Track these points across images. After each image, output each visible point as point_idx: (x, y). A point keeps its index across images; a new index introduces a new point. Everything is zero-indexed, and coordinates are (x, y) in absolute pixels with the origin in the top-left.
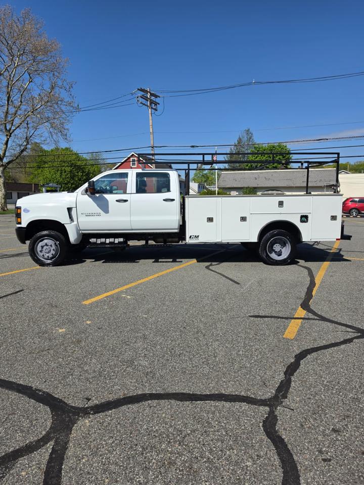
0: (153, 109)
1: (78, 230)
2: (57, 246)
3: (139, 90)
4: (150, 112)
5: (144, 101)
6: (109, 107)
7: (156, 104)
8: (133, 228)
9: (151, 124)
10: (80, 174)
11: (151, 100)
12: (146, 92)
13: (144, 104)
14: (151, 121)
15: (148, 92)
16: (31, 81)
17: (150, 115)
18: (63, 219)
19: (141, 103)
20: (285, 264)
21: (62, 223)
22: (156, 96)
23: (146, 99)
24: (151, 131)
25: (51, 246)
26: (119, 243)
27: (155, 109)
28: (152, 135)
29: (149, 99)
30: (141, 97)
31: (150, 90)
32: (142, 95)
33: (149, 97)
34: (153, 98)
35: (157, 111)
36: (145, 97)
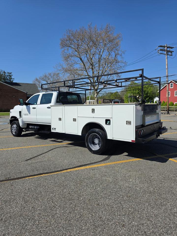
0: (169, 55)
3: (159, 47)
4: (166, 57)
6: (145, 59)
7: (171, 52)
8: (38, 122)
12: (165, 47)
13: (162, 54)
14: (166, 62)
17: (166, 59)
18: (18, 116)
19: (160, 53)
20: (98, 154)
21: (18, 118)
22: (172, 48)
24: (167, 67)
25: (15, 127)
27: (171, 55)
28: (167, 70)
29: (166, 50)
30: (160, 50)
31: (167, 45)
32: (161, 49)
33: (166, 49)
34: (168, 49)
35: (172, 55)
36: (163, 50)
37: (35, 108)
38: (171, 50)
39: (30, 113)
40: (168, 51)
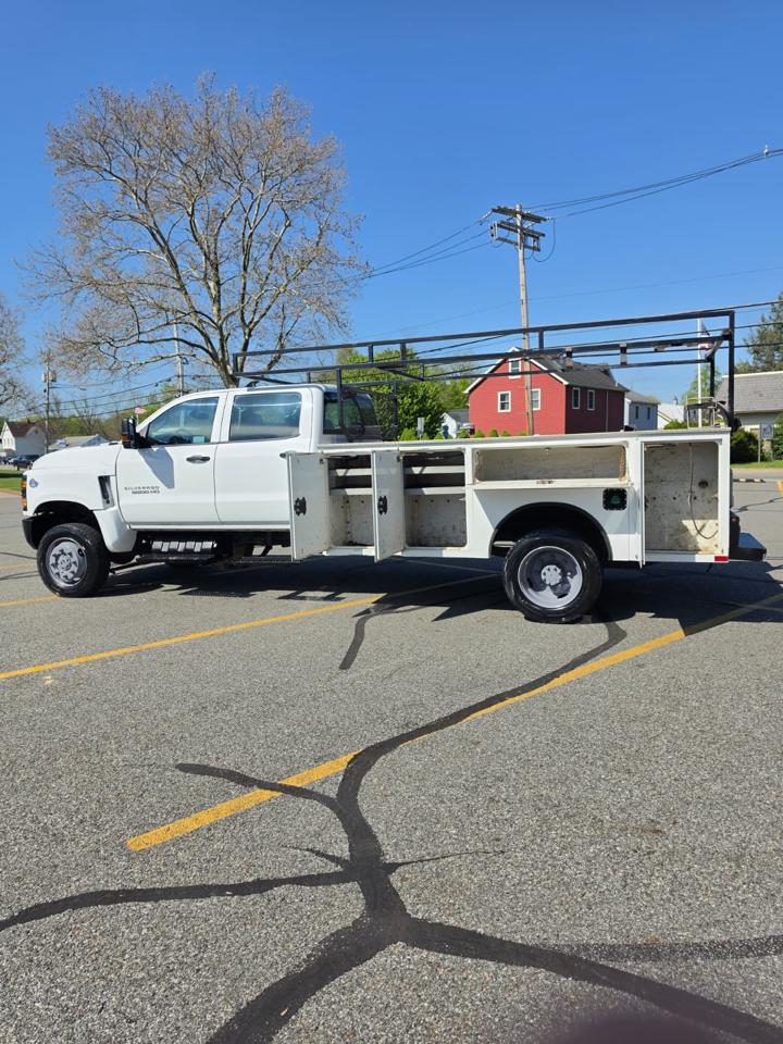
0: (529, 247)
1: (121, 524)
2: (82, 555)
3: (494, 211)
4: (521, 257)
5: (504, 233)
7: (536, 236)
8: (222, 519)
9: (522, 281)
10: (407, 401)
11: (525, 229)
12: (514, 213)
13: (505, 240)
14: (522, 276)
15: (516, 213)
16: (289, 225)
17: (521, 262)
18: (91, 499)
19: (499, 239)
21: (90, 508)
22: (538, 220)
23: (511, 227)
24: (523, 296)
25: (70, 554)
26: (204, 551)
27: (534, 248)
28: (524, 306)
29: (517, 227)
30: (499, 226)
31: (521, 208)
32: (503, 222)
33: (519, 224)
34: (528, 224)
35: (539, 250)
36: (510, 224)
37: (205, 459)
38: (537, 227)
39: (170, 484)
40: (526, 233)
